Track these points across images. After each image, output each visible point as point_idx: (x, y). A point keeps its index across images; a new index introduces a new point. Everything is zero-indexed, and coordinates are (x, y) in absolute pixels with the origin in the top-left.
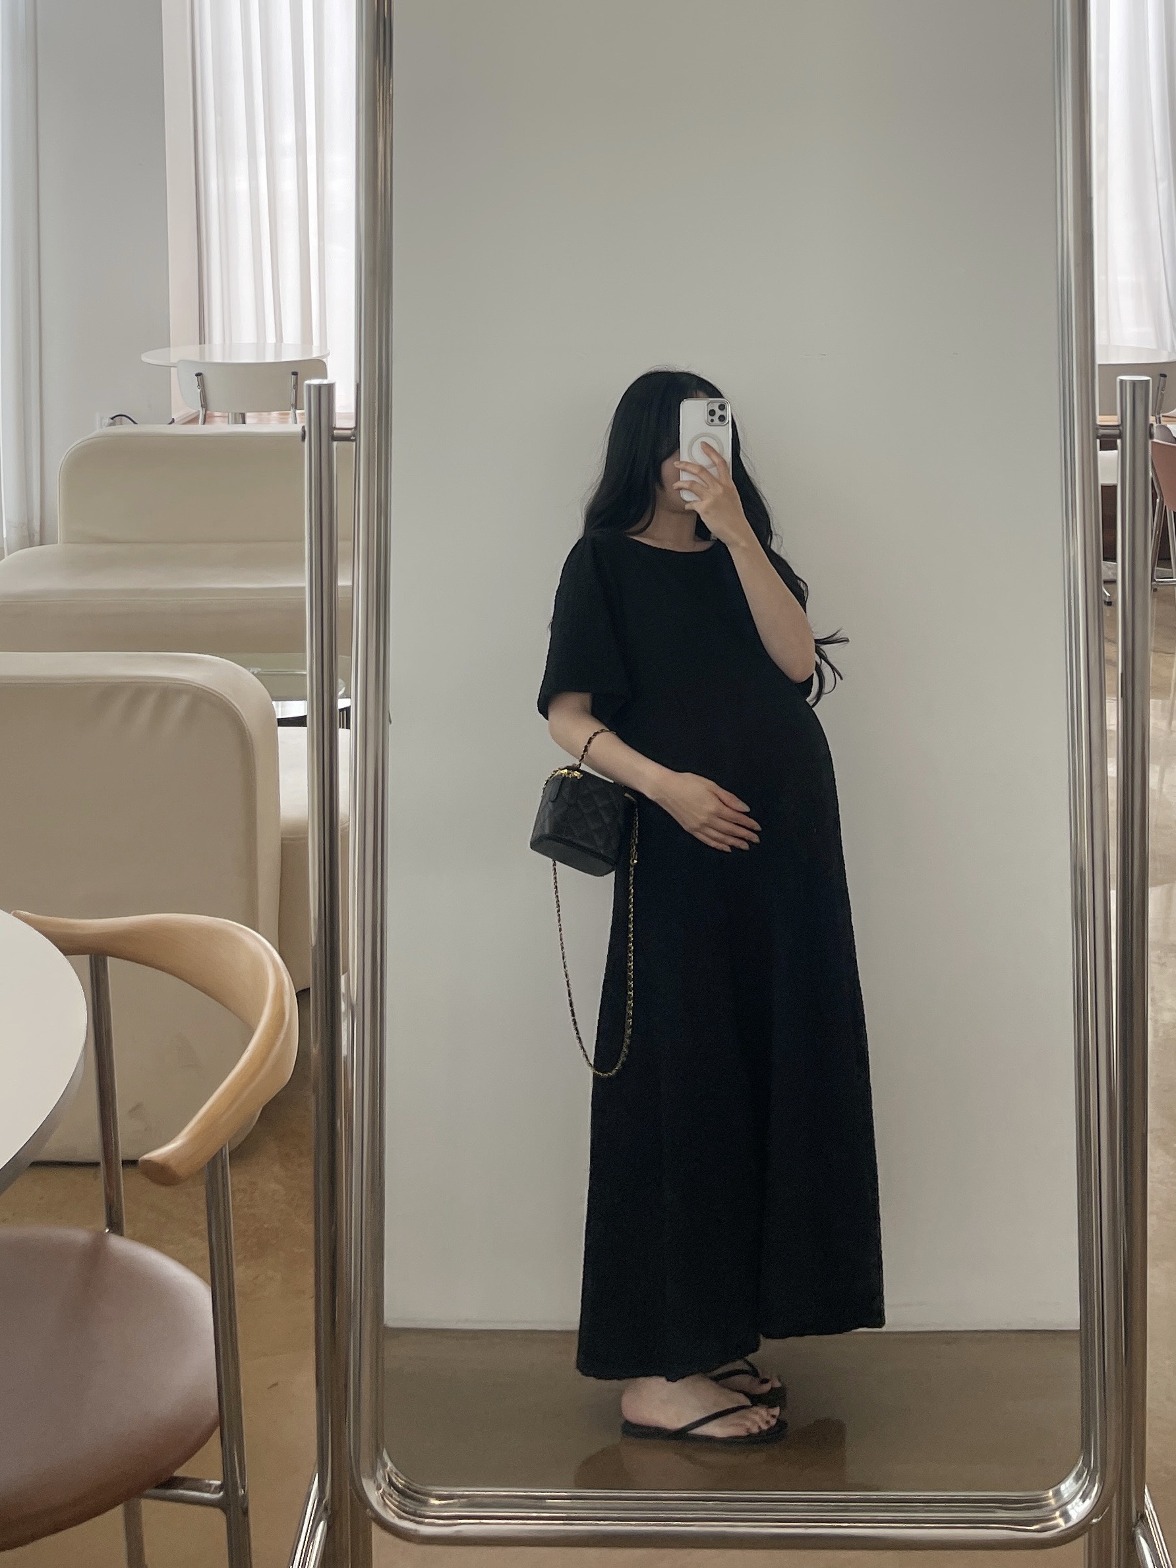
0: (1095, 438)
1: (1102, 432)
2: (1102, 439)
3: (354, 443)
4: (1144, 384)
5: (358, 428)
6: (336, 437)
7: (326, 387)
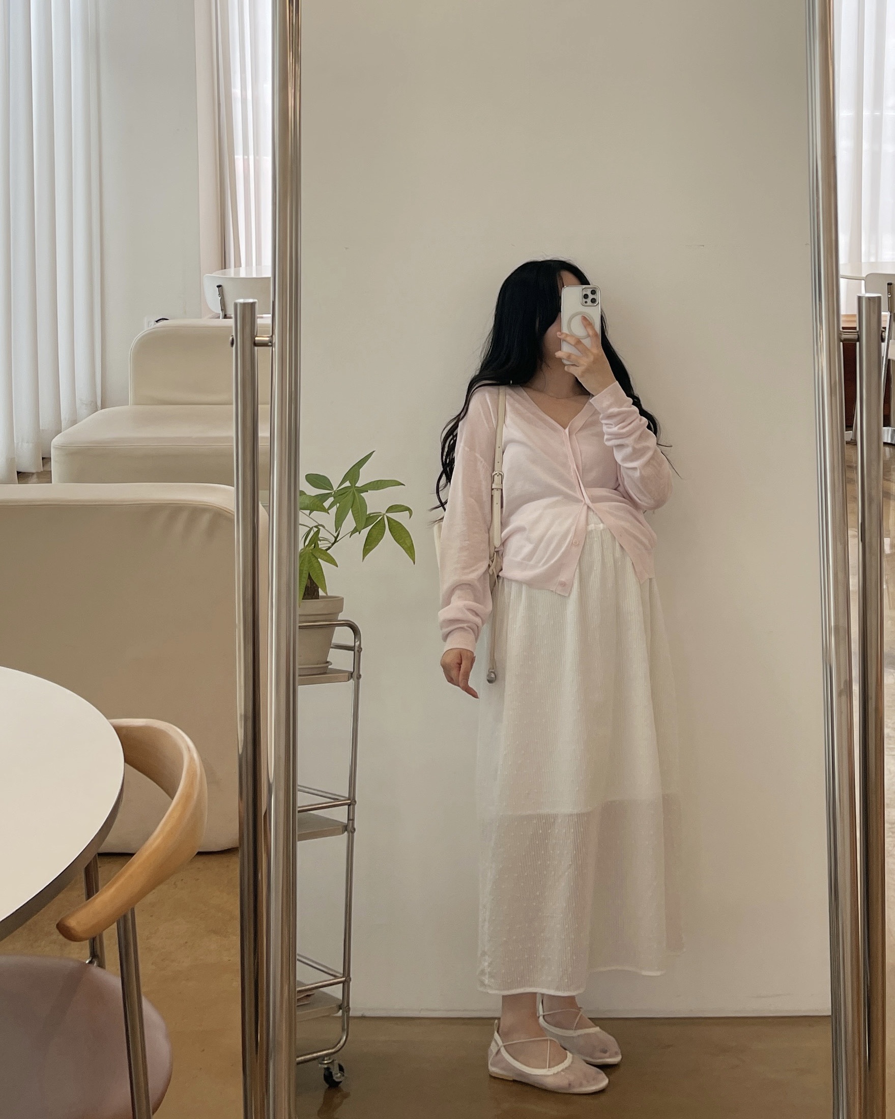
0: (839, 341)
1: (844, 336)
2: (845, 342)
3: (271, 348)
4: (876, 299)
5: (274, 336)
6: (258, 343)
7: (250, 306)
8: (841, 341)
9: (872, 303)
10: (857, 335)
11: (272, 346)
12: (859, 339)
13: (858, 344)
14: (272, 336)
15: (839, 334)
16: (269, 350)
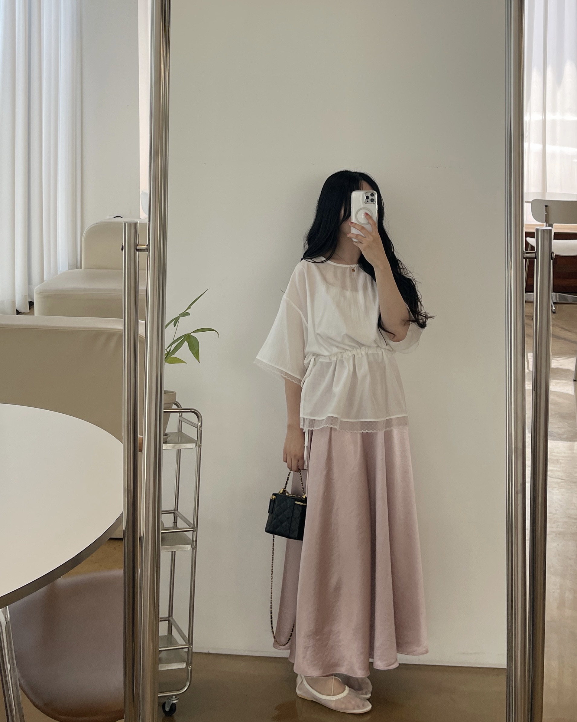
0: (523, 258)
1: (526, 255)
2: (526, 259)
3: (147, 252)
4: (549, 230)
5: (149, 245)
6: (139, 249)
7: (134, 223)
8: (524, 258)
9: (546, 234)
10: (535, 255)
11: (147, 251)
12: (536, 258)
13: (535, 260)
14: (147, 245)
15: (523, 253)
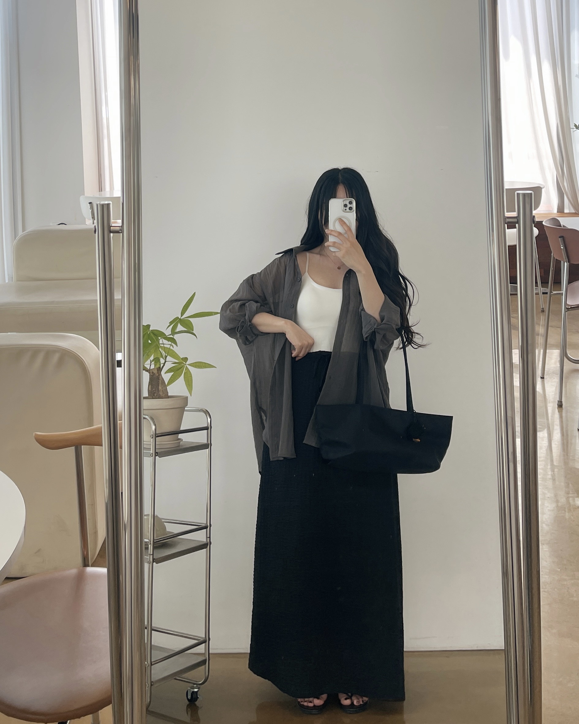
0: (504, 223)
1: (508, 220)
2: (508, 224)
4: (529, 194)
5: (123, 226)
6: (112, 231)
7: (106, 205)
8: (506, 223)
9: (527, 199)
10: (516, 220)
11: (122, 232)
12: (518, 222)
13: (517, 225)
14: (122, 226)
15: (505, 218)
16: (120, 235)
